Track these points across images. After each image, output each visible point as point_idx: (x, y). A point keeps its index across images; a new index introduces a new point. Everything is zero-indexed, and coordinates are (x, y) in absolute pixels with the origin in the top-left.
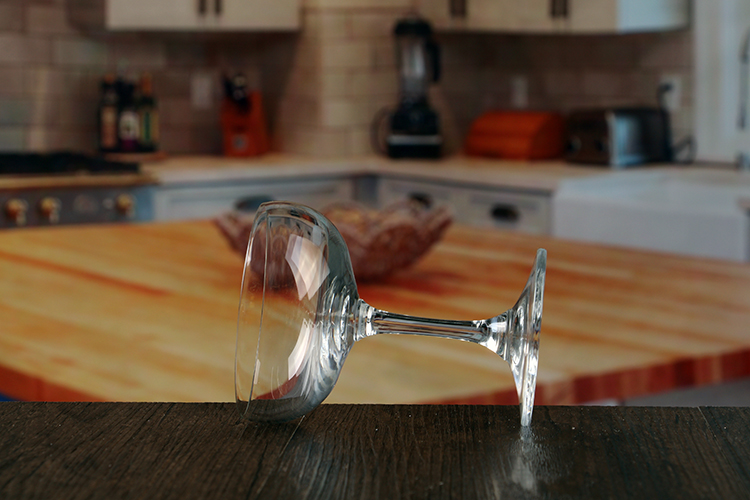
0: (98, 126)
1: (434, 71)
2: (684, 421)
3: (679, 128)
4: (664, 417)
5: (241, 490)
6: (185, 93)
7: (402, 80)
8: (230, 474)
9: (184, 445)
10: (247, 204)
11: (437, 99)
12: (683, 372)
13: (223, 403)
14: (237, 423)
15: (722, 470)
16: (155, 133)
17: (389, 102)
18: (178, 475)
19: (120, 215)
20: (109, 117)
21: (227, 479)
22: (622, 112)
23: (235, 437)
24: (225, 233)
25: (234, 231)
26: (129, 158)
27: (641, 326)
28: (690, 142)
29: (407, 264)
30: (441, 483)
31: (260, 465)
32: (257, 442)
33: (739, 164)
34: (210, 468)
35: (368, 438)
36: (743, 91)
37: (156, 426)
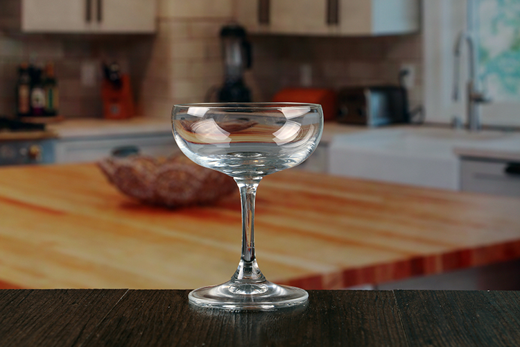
0: (16, 99)
1: (248, 61)
2: (380, 300)
3: (413, 100)
4: (368, 297)
6: (77, 75)
7: (226, 67)
8: (59, 338)
9: (32, 319)
10: (120, 152)
11: (250, 80)
12: (416, 266)
13: (68, 290)
14: (73, 304)
15: (398, 334)
16: (56, 103)
17: (217, 82)
18: (22, 340)
19: (31, 159)
20: (24, 92)
21: (55, 343)
22: (375, 89)
23: (69, 313)
24: (105, 172)
25: (111, 170)
26: (38, 120)
27: (388, 235)
28: (420, 109)
30: (203, 344)
31: (81, 333)
32: (84, 316)
33: (453, 124)
34: (46, 335)
35: (162, 313)
36: (457, 75)
37: (16, 306)
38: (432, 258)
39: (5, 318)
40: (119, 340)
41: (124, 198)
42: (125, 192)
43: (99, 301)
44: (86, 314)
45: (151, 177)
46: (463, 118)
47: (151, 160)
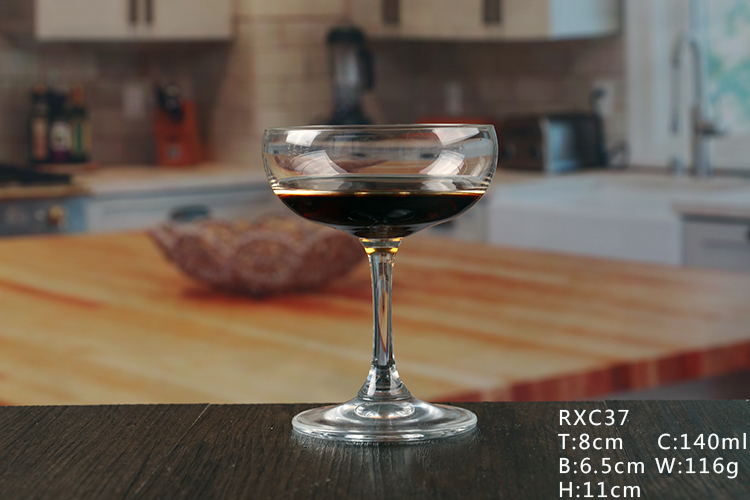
0: (28, 138)
1: (368, 78)
3: (612, 133)
5: (118, 490)
6: (117, 103)
8: (111, 474)
9: (69, 446)
10: (182, 215)
11: (370, 104)
12: (619, 377)
13: (119, 406)
14: (128, 425)
16: (88, 144)
18: (55, 477)
19: (51, 226)
20: (40, 128)
21: (106, 480)
22: (556, 118)
23: (124, 439)
24: (159, 244)
25: (169, 241)
26: (61, 169)
27: (577, 332)
28: (623, 147)
29: (343, 272)
30: (328, 480)
31: (144, 465)
32: (145, 443)
33: (672, 168)
34: (91, 469)
35: (262, 437)
36: (675, 95)
37: (43, 428)
38: (642, 366)
39: (28, 446)
40: (201, 475)
41: (188, 283)
42: (189, 272)
43: (167, 421)
44: (149, 439)
45: (227, 251)
46: (686, 158)
47: (227, 226)
